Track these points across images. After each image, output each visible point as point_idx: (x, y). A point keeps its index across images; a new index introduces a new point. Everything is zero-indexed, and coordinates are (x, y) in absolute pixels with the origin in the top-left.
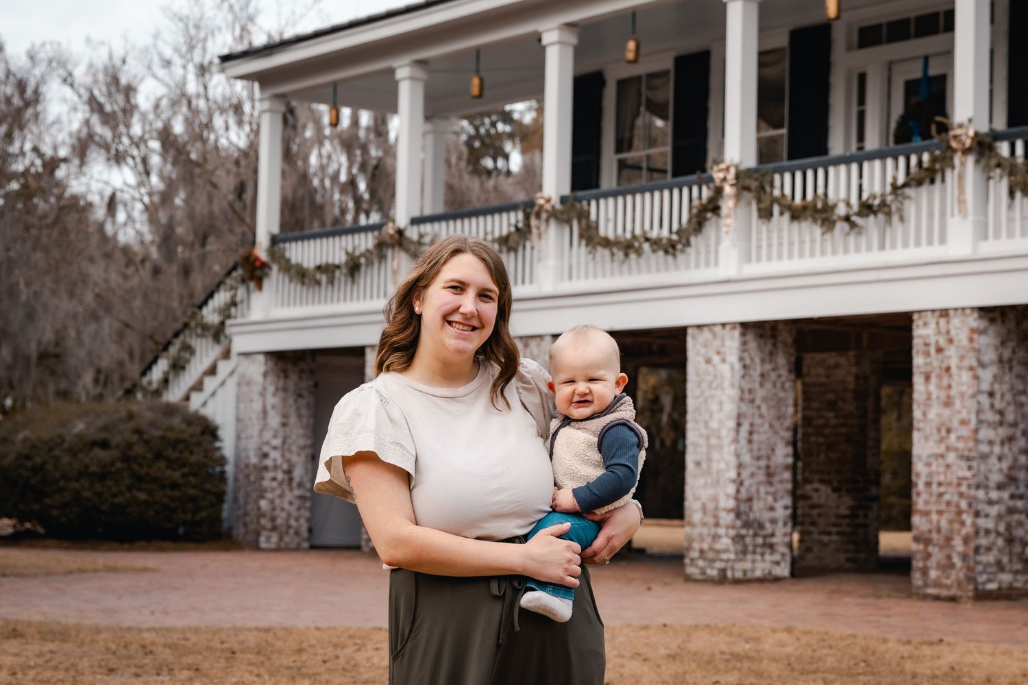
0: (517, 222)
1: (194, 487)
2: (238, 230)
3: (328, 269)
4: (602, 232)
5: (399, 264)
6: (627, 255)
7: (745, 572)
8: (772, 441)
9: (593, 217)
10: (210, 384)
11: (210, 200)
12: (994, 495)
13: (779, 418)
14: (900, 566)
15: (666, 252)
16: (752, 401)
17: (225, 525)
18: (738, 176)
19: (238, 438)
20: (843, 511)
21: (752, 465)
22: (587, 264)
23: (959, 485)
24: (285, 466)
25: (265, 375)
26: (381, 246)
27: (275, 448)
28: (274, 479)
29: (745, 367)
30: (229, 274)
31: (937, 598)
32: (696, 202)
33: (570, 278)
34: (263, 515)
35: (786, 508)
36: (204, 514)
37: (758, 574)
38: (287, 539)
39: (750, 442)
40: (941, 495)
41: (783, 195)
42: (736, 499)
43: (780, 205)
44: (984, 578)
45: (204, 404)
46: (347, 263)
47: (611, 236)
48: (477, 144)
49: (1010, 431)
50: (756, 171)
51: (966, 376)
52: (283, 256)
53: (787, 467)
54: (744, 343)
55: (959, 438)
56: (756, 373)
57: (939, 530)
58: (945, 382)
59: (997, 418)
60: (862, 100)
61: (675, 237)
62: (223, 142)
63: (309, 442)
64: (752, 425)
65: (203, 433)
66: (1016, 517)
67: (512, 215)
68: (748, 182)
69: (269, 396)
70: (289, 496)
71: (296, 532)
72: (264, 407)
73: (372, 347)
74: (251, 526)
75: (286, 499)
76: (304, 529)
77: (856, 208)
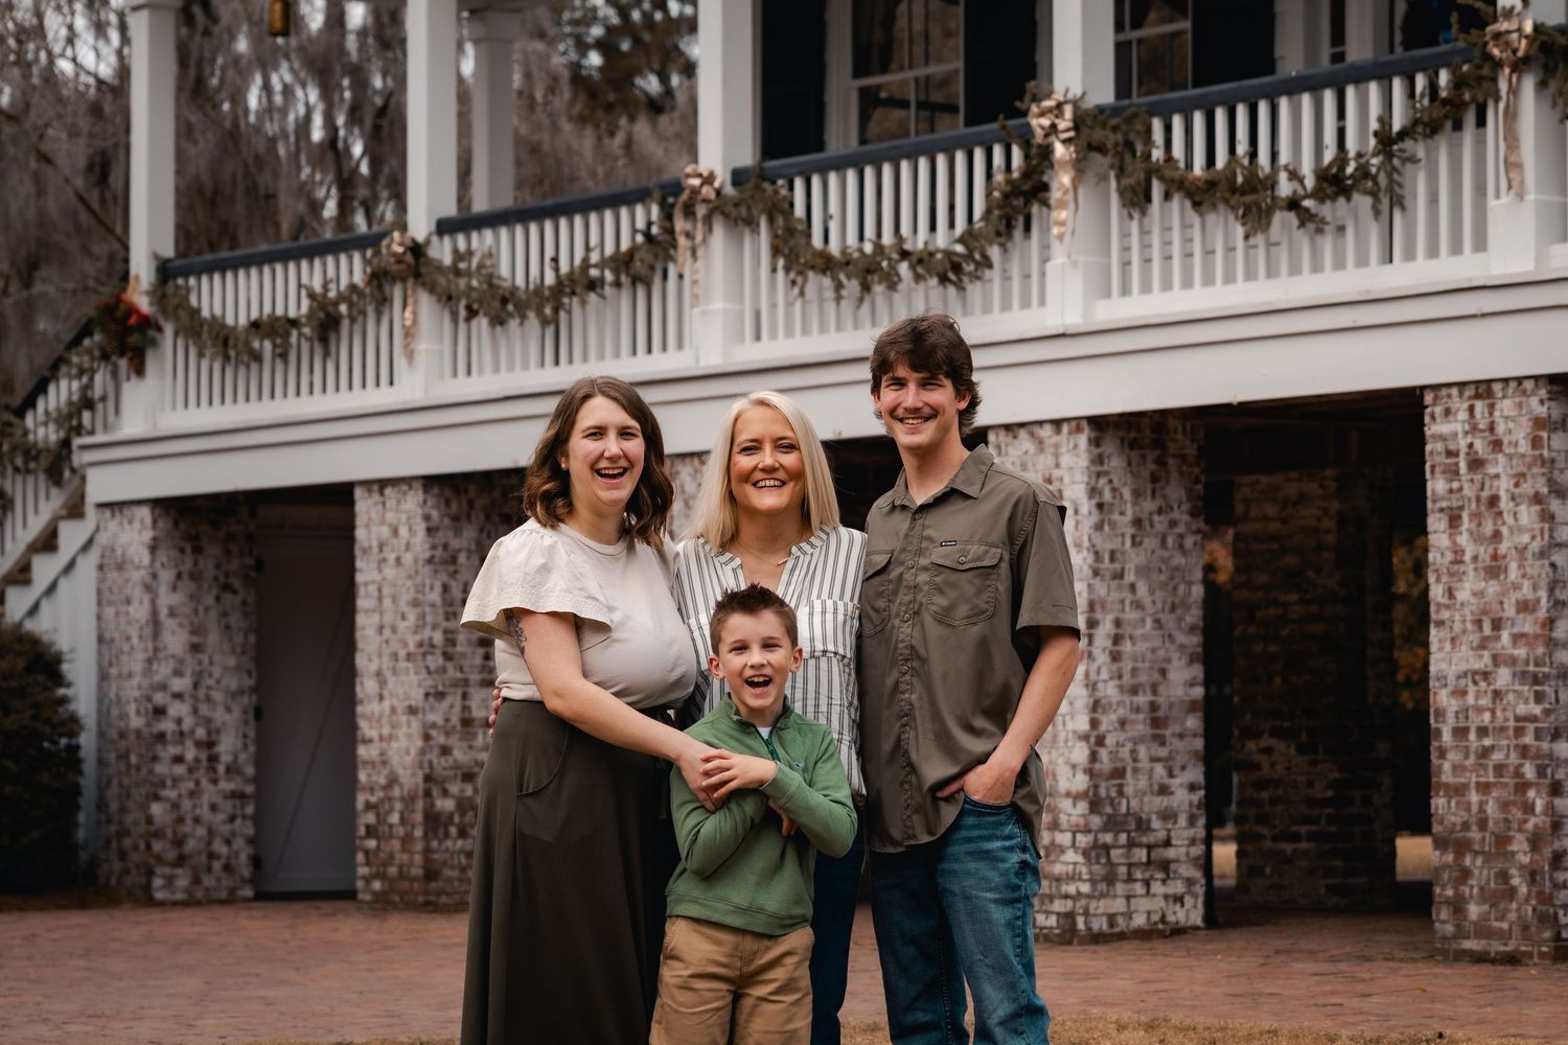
0: (650, 224)
2: (100, 249)
3: (274, 328)
4: (817, 241)
5: (415, 313)
6: (866, 287)
7: (1111, 918)
8: (1161, 653)
9: (799, 211)
10: (44, 569)
11: (41, 191)
13: (1173, 608)
14: (1415, 901)
15: (944, 280)
16: (1119, 575)
17: (83, 856)
18: (1077, 125)
19: (103, 676)
21: (1119, 703)
22: (789, 304)
23: (1519, 732)
24: (201, 733)
25: (153, 548)
26: (379, 278)
27: (178, 696)
28: (179, 759)
29: (1100, 506)
30: (76, 342)
31: (1481, 958)
32: (999, 178)
33: (758, 337)
34: (158, 834)
35: (1192, 788)
37: (1139, 921)
38: (207, 881)
39: (1115, 657)
40: (1485, 753)
41: (1169, 158)
42: (1090, 772)
43: (1162, 179)
45: (34, 610)
46: (312, 314)
47: (835, 248)
50: (1114, 111)
51: (1527, 515)
52: (184, 303)
53: (1192, 706)
54: (1099, 460)
55: (1517, 638)
56: (1124, 521)
57: (1483, 824)
58: (1488, 528)
61: (959, 248)
62: (65, 66)
63: (250, 682)
64: (1118, 623)
65: (29, 670)
67: (639, 210)
68: (1099, 135)
69: (163, 589)
70: (210, 794)
71: (227, 868)
72: (154, 613)
73: (367, 484)
74: (135, 857)
75: (205, 800)
76: (243, 857)
77: (1310, 183)
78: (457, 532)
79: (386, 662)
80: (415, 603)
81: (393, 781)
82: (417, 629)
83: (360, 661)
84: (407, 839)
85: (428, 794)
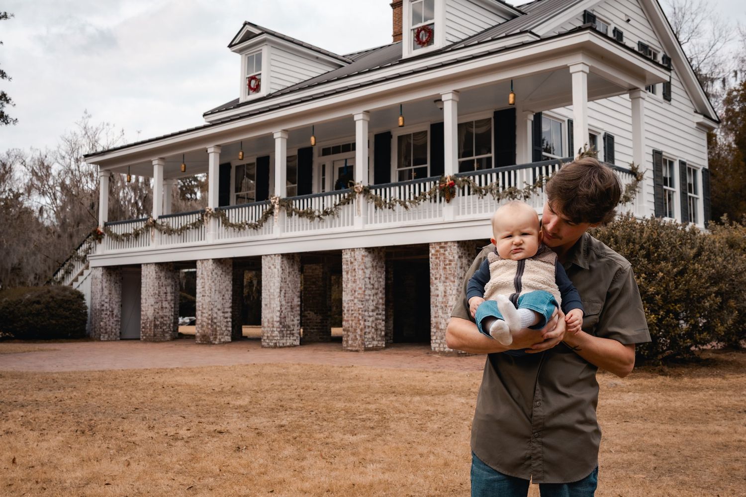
0: (199, 218)
1: (75, 318)
2: (92, 221)
3: (127, 235)
4: (230, 221)
5: (154, 233)
6: (239, 230)
7: (283, 344)
8: (293, 296)
9: (227, 216)
10: (81, 279)
11: (81, 210)
12: (371, 314)
13: (295, 288)
14: (338, 340)
15: (254, 228)
16: (286, 282)
17: (87, 332)
18: (279, 201)
19: (92, 299)
21: (286, 305)
22: (225, 233)
23: (359, 310)
24: (110, 309)
25: (102, 275)
26: (147, 226)
27: (106, 302)
28: (106, 314)
29: (283, 270)
30: (88, 237)
31: (351, 351)
32: (265, 211)
33: (219, 238)
34: (102, 328)
35: (298, 320)
36: (78, 328)
37: (288, 344)
38: (111, 337)
39: (285, 297)
40: (352, 314)
41: (296, 208)
42: (280, 317)
43: (295, 211)
44: (368, 343)
45: (79, 286)
46: (134, 233)
47: (234, 223)
48: (184, 189)
49: (376, 291)
50: (286, 199)
51: (361, 272)
52: (109, 230)
53: (298, 305)
54: (282, 261)
55: (358, 294)
56: (287, 272)
57: (352, 327)
58: (354, 274)
59: (372, 286)
60: (324, 174)
61: (257, 223)
62: (86, 188)
63: (120, 300)
64: (285, 291)
65: (78, 297)
66: (379, 321)
67: (197, 215)
68: (283, 203)
69: (104, 283)
70: (112, 321)
71: (115, 334)
72: (102, 287)
73: (144, 264)
74: (97, 332)
75: (111, 322)
76: (118, 332)
77: (322, 213)
78: (161, 273)
79: (147, 296)
80: (153, 286)
81: (148, 318)
82: (153, 290)
83: (142, 296)
84: (150, 329)
85: (155, 321)
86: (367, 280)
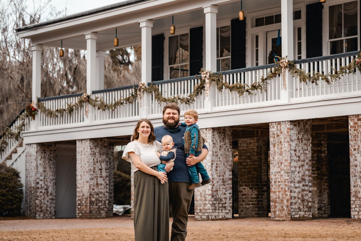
0: (132, 93)
1: (11, 196)
3: (61, 111)
4: (163, 96)
5: (88, 108)
7: (215, 216)
8: (224, 170)
9: (160, 90)
10: (14, 156)
12: (297, 185)
13: (227, 162)
15: (186, 103)
16: (217, 156)
17: (22, 211)
18: (210, 76)
19: (27, 177)
20: (254, 196)
21: (217, 178)
22: (158, 107)
23: (285, 182)
24: (45, 187)
25: (37, 152)
26: (81, 102)
27: (41, 180)
28: (41, 192)
29: (214, 143)
30: (21, 114)
31: (279, 221)
32: (196, 85)
33: (152, 113)
34: (37, 206)
35: (230, 194)
36: (15, 206)
37: (220, 217)
38: (46, 215)
39: (216, 170)
41: (226, 82)
42: (212, 191)
43: (225, 86)
44: (294, 213)
45: (13, 164)
46: (68, 109)
47: (166, 97)
49: (303, 163)
50: (217, 74)
51: (286, 145)
52: (43, 106)
53: (230, 179)
54: (214, 135)
55: (284, 166)
56: (218, 146)
57: (279, 198)
58: (280, 147)
59: (298, 158)
60: (257, 46)
61: (189, 98)
63: (54, 178)
64: (217, 164)
65: (13, 175)
66: (305, 192)
67: (130, 90)
68: (214, 78)
69: (39, 160)
70: (47, 199)
71: (50, 213)
72: (37, 165)
73: (79, 140)
74: (33, 211)
75: (46, 200)
76: (53, 211)
77: (250, 87)
78: (96, 149)
79: (82, 173)
80: (88, 162)
81: (83, 195)
82: (88, 167)
83: (77, 173)
84: (86, 206)
85: (90, 197)
86: (293, 152)
